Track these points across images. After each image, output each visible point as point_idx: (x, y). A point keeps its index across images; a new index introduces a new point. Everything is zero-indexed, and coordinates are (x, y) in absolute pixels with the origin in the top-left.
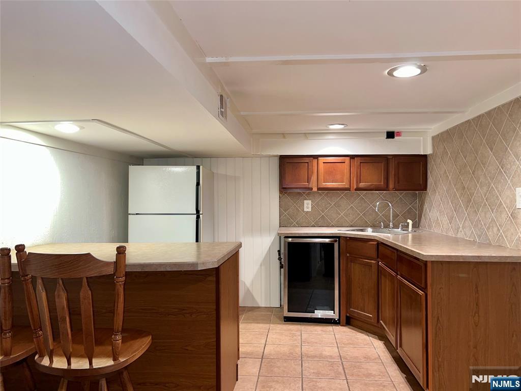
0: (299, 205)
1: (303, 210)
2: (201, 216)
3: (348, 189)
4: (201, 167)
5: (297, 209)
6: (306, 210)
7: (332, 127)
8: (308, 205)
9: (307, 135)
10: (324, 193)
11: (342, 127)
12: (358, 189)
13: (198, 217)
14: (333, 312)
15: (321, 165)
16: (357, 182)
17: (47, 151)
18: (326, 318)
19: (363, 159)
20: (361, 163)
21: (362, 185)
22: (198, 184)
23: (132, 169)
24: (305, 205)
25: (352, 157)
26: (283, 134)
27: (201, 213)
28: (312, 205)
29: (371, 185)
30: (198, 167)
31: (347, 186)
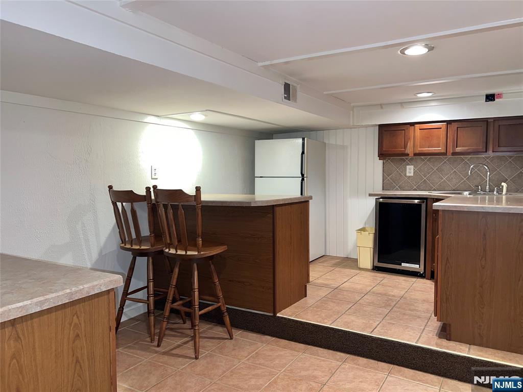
0: (401, 170)
1: (405, 175)
2: (305, 178)
3: (445, 154)
4: (305, 139)
5: (400, 174)
6: (408, 174)
7: (419, 95)
8: (410, 170)
9: (403, 104)
10: (426, 158)
11: (430, 94)
12: (454, 154)
13: (303, 180)
14: (418, 266)
15: (418, 132)
16: (453, 146)
17: (192, 133)
18: (412, 271)
19: (460, 124)
20: (457, 128)
21: (458, 149)
22: (303, 153)
23: (258, 143)
24: (408, 170)
25: (449, 122)
26: (381, 105)
27: (305, 176)
28: (414, 170)
29: (468, 149)
30: (303, 139)
31: (443, 151)
